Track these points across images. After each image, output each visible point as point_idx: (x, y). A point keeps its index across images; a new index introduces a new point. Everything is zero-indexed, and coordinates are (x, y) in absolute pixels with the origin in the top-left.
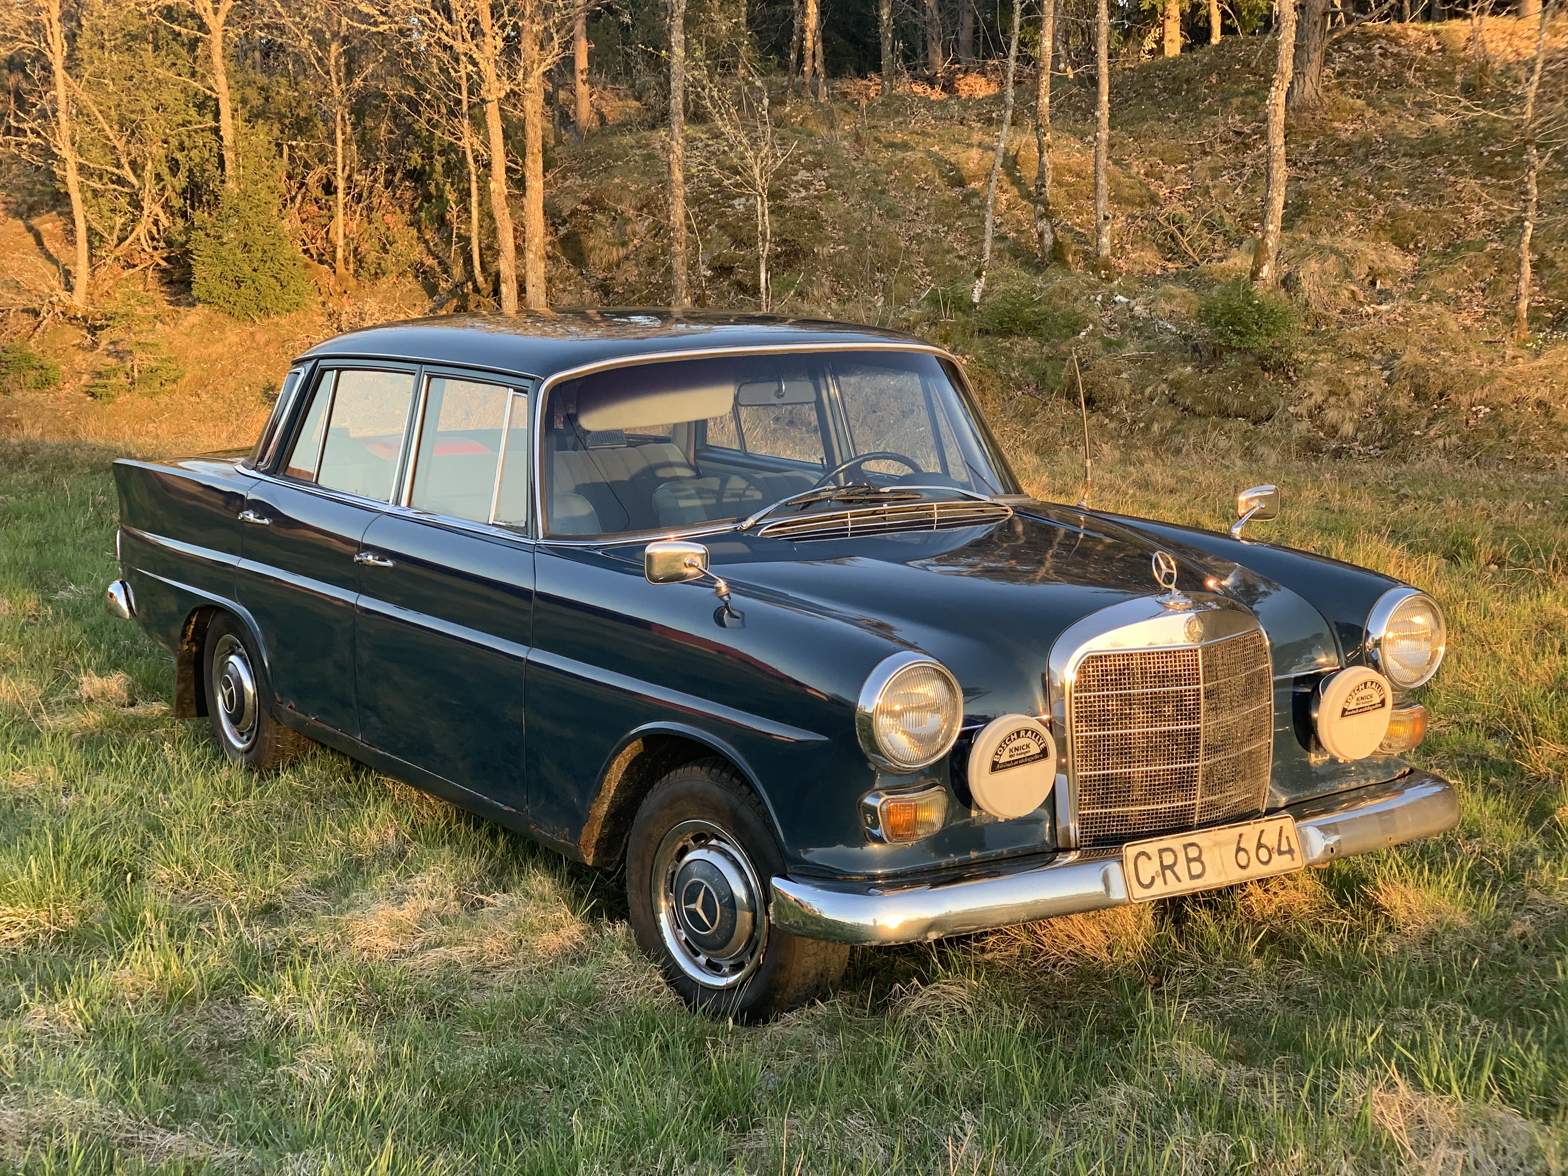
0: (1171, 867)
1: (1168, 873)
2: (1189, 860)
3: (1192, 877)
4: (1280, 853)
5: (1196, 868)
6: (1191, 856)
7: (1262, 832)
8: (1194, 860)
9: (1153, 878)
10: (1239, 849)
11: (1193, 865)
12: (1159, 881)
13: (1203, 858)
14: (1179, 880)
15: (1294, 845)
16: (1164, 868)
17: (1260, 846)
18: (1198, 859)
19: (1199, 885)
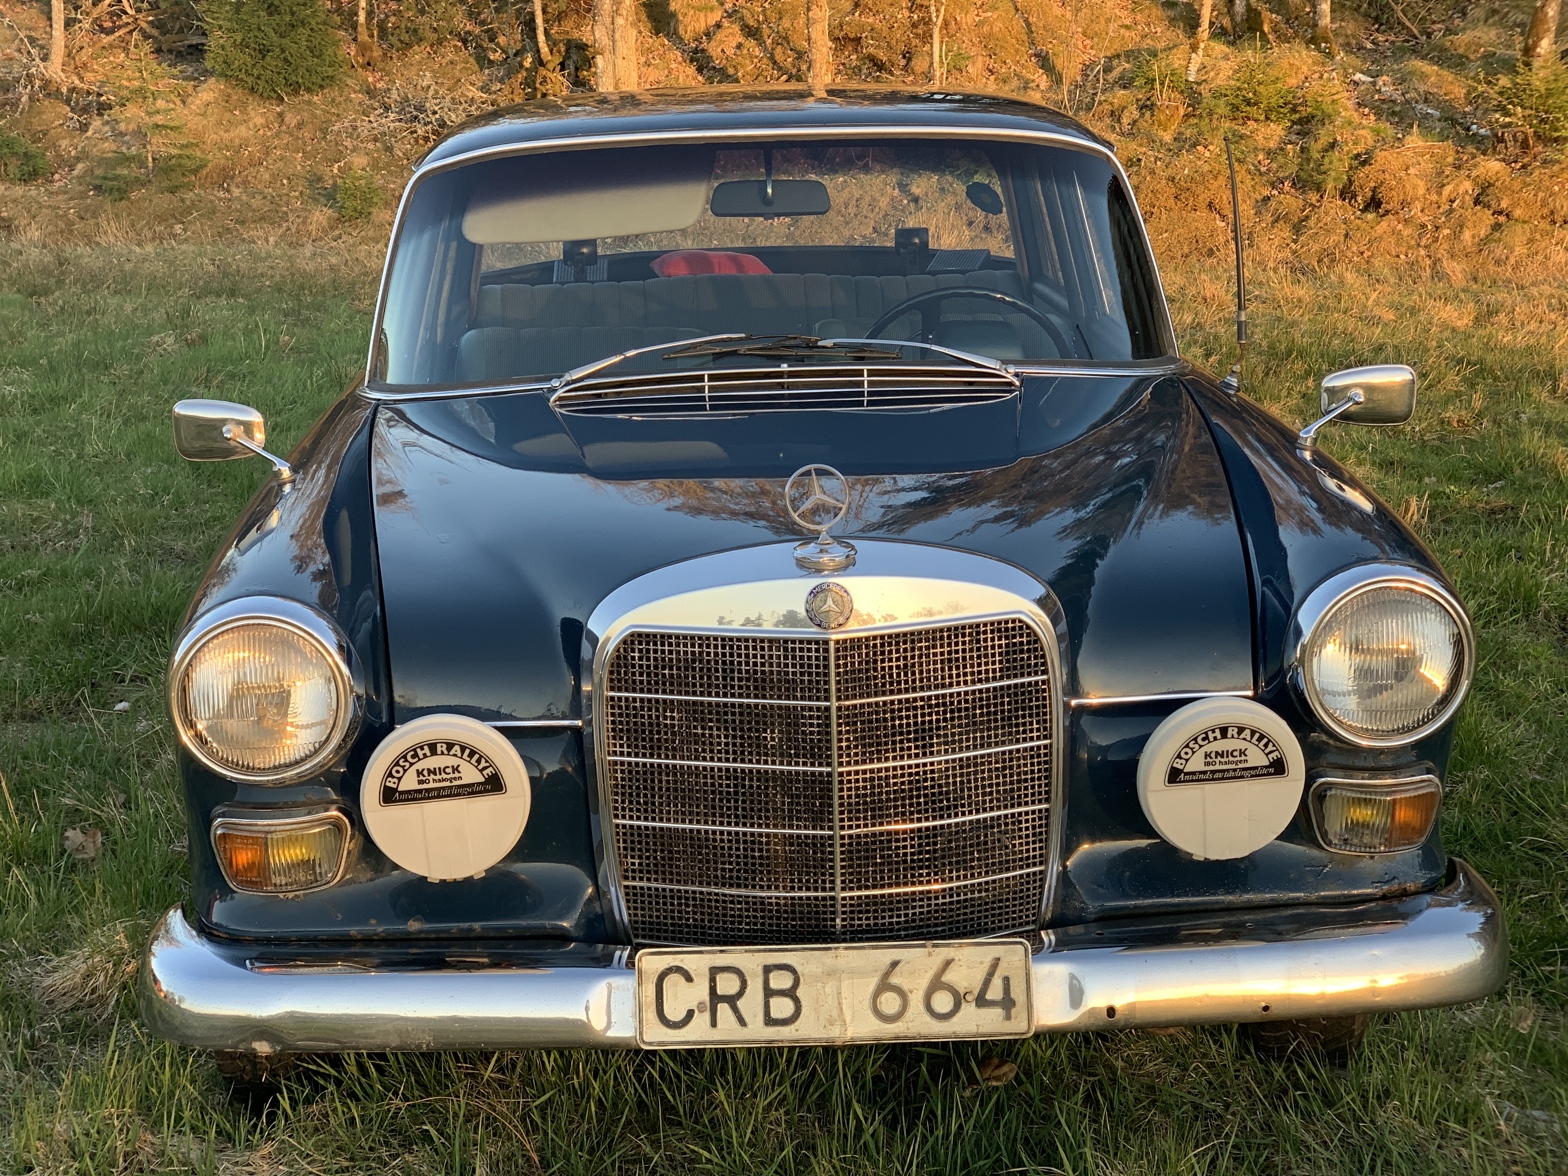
0: (732, 1000)
1: (724, 1009)
2: (769, 993)
3: (770, 1021)
4: (981, 1001)
5: (782, 1007)
6: (773, 985)
7: (948, 963)
8: (782, 993)
9: (690, 1014)
10: (884, 986)
11: (774, 1001)
12: (701, 1020)
13: (800, 993)
14: (742, 1022)
15: (1018, 992)
16: (715, 998)
17: (936, 985)
18: (790, 993)
19: (784, 1035)
